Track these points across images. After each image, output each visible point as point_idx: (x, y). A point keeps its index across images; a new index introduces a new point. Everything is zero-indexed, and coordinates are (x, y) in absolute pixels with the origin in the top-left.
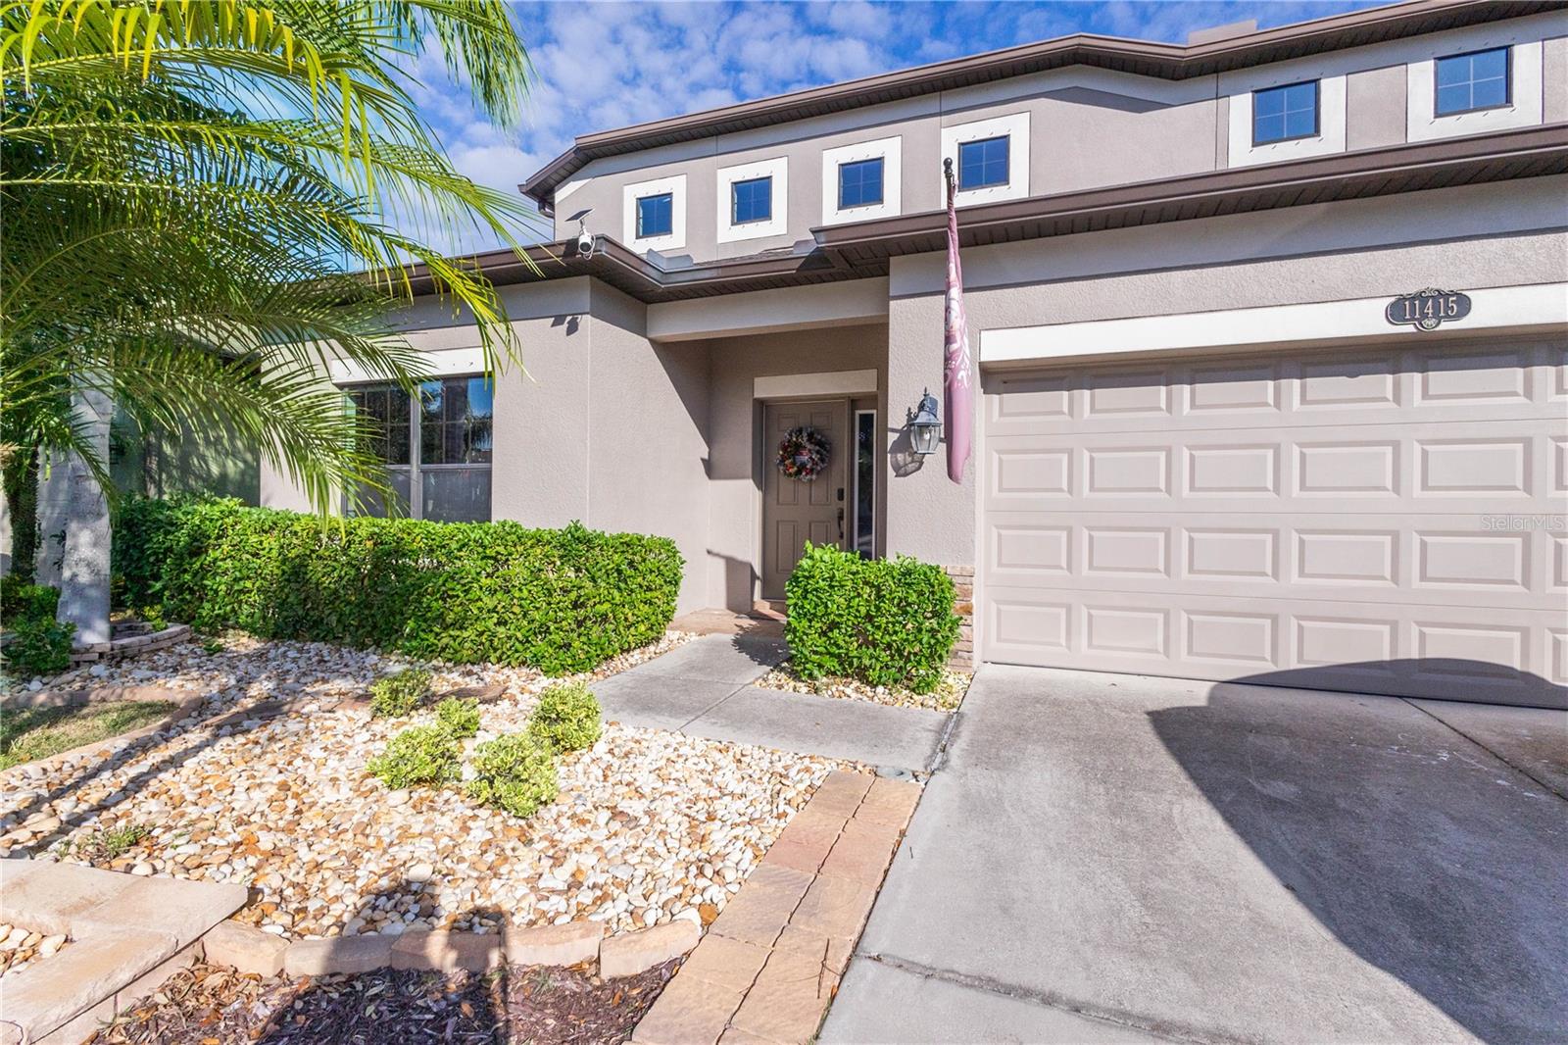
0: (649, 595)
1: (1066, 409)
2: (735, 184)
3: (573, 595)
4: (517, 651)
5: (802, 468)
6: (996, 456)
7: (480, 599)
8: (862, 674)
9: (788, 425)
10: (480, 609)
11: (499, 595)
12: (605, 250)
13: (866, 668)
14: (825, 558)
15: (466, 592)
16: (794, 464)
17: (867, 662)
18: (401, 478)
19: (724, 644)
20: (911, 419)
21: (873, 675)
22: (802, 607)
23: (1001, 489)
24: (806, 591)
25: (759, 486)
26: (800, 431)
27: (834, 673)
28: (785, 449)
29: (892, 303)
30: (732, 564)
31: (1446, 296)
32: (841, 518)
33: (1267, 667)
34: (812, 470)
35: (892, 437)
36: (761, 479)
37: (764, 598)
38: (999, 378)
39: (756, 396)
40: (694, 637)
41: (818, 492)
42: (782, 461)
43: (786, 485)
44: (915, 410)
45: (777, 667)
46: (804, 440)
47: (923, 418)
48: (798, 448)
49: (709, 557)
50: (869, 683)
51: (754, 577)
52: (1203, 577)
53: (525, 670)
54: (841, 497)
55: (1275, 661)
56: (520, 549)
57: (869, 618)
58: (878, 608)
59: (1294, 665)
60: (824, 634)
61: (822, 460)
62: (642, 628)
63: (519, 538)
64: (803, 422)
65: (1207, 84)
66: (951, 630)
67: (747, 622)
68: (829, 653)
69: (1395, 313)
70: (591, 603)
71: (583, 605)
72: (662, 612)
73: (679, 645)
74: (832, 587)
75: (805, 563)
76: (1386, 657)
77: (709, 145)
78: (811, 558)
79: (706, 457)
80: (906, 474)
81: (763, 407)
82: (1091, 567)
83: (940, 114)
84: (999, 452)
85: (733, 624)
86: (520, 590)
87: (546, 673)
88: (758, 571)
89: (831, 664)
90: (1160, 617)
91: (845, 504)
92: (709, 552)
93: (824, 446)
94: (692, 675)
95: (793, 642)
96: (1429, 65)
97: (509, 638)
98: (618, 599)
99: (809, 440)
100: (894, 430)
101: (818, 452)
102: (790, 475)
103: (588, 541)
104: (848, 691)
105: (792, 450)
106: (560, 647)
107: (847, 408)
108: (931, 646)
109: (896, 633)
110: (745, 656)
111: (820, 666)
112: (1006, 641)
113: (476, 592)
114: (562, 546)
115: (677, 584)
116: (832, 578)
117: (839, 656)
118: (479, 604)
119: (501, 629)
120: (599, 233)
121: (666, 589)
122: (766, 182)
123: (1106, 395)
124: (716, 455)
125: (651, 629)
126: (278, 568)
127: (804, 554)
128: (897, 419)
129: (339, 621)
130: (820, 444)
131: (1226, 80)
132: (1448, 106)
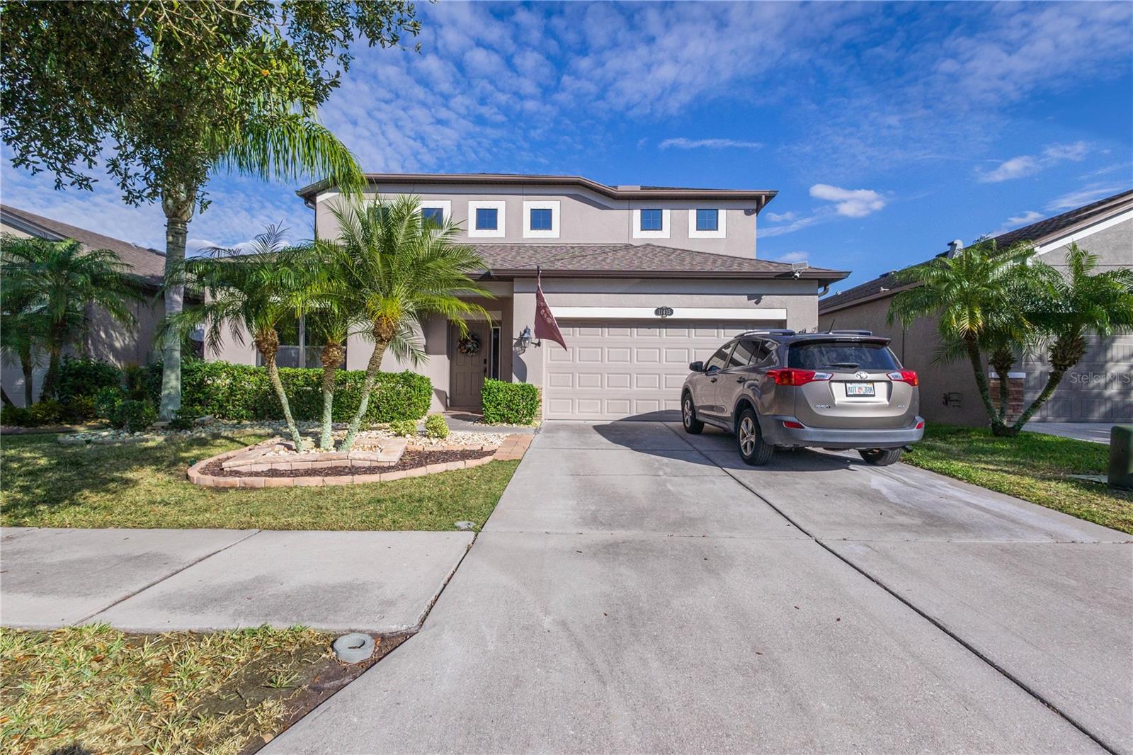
1: (571, 334)
2: (424, 209)
5: (468, 350)
6: (549, 349)
16: (465, 349)
17: (510, 416)
20: (522, 336)
21: (512, 420)
23: (551, 360)
25: (449, 357)
27: (500, 421)
28: (461, 342)
29: (515, 294)
30: (438, 392)
31: (668, 309)
32: (485, 371)
34: (473, 351)
35: (514, 341)
37: (451, 406)
39: (448, 319)
41: (476, 359)
42: (460, 347)
43: (461, 358)
46: (469, 338)
47: (526, 336)
48: (467, 341)
50: (510, 423)
51: (447, 398)
52: (611, 388)
54: (485, 363)
58: (514, 398)
61: (477, 347)
65: (626, 204)
69: (657, 312)
77: (410, 188)
79: (426, 344)
81: (451, 324)
82: (579, 386)
83: (523, 195)
84: (550, 347)
88: (448, 395)
89: (498, 417)
91: (487, 365)
93: (479, 341)
95: (484, 410)
96: (695, 211)
99: (472, 338)
100: (515, 339)
101: (476, 343)
102: (463, 353)
104: (504, 425)
105: (464, 342)
107: (488, 326)
108: (530, 410)
112: (552, 411)
117: (500, 415)
121: (428, 397)
122: (439, 211)
124: (431, 344)
128: (516, 336)
130: (476, 340)
131: (632, 204)
132: (700, 227)
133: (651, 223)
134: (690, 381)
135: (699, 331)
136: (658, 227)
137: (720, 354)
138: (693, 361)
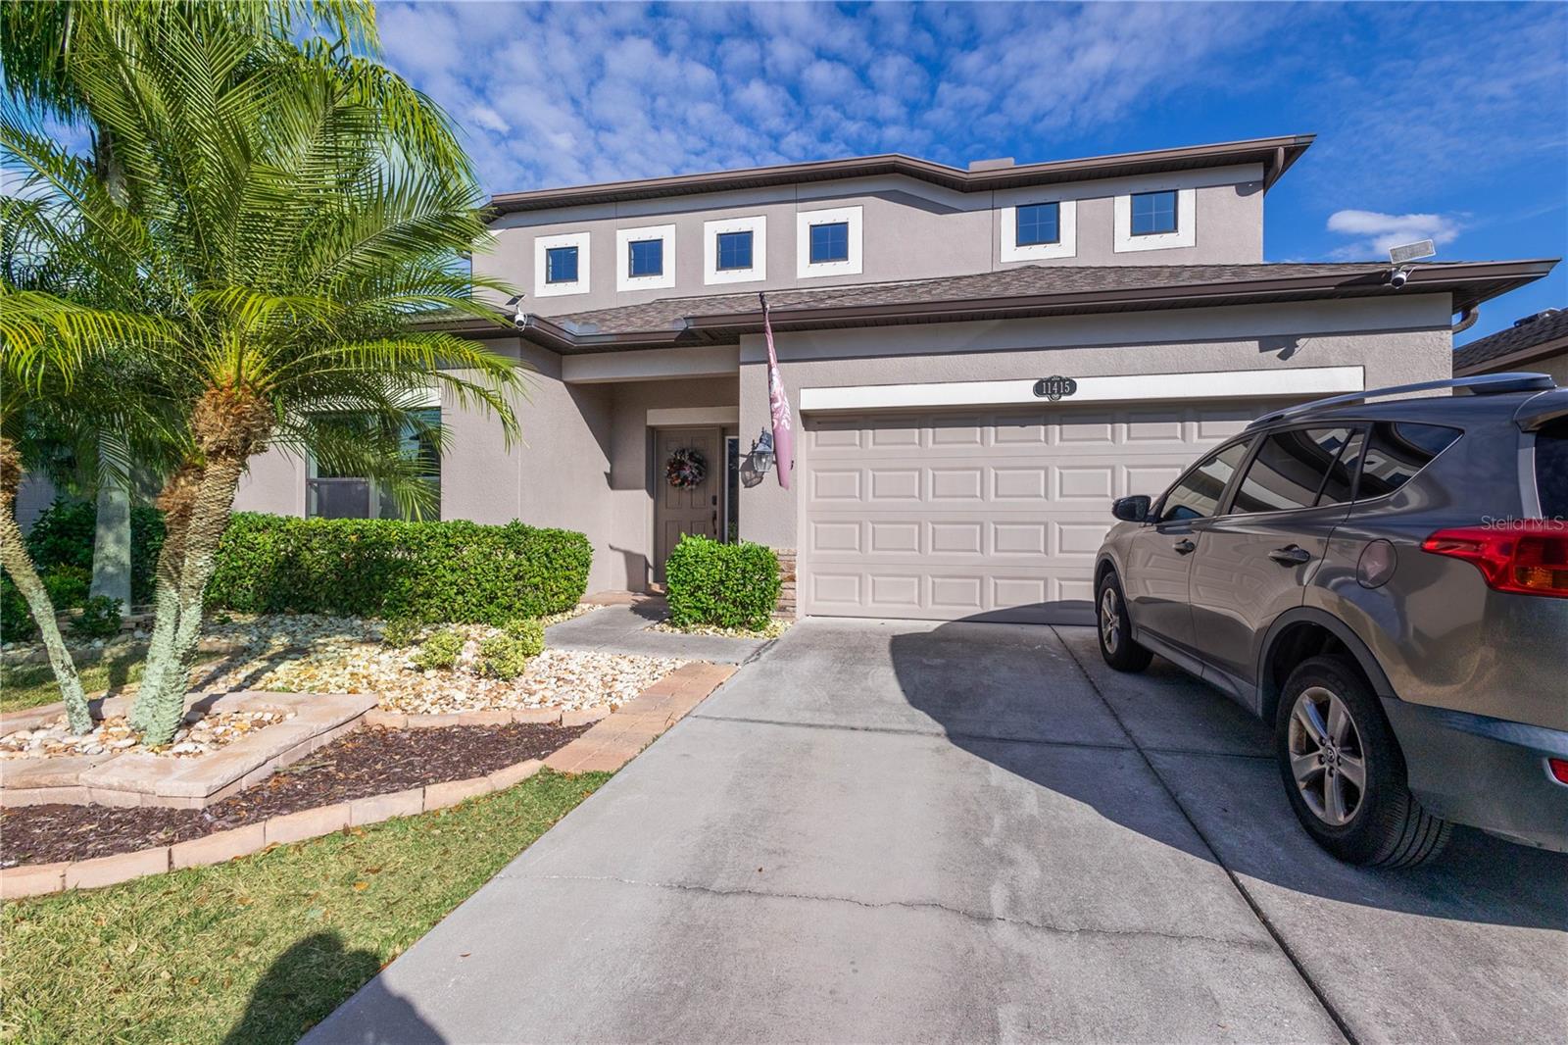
0: (567, 573)
1: (858, 443)
2: (631, 243)
3: (515, 571)
4: (472, 612)
5: (684, 480)
6: (813, 473)
7: (444, 576)
8: (718, 621)
9: (674, 446)
10: (444, 583)
11: (459, 573)
12: (533, 325)
13: (721, 616)
14: (696, 544)
15: (434, 571)
16: (678, 477)
17: (720, 612)
18: (360, 488)
19: (623, 610)
20: (754, 448)
21: (725, 620)
22: (677, 576)
23: (817, 496)
24: (679, 565)
25: (652, 495)
26: (683, 451)
27: (700, 622)
28: (671, 465)
29: (741, 367)
30: (630, 557)
31: (1064, 381)
32: (715, 518)
33: (977, 610)
34: (692, 482)
35: (742, 461)
36: (653, 490)
37: (655, 581)
38: (813, 420)
39: (649, 424)
40: (600, 607)
41: (699, 497)
42: (670, 474)
43: (673, 493)
44: (757, 442)
45: (661, 621)
46: (686, 458)
47: (761, 448)
48: (682, 464)
49: (611, 552)
50: (723, 627)
51: (647, 565)
52: (940, 553)
53: (479, 626)
54: (715, 503)
55: (982, 606)
56: (475, 539)
57: (722, 582)
58: (727, 575)
59: (993, 608)
60: (691, 595)
61: (701, 475)
62: (563, 597)
63: (475, 532)
64: (686, 444)
65: (985, 198)
66: (775, 589)
67: (642, 598)
68: (695, 607)
69: (1038, 390)
70: (528, 576)
71: (522, 578)
72: (577, 587)
73: (586, 611)
74: (696, 562)
75: (679, 547)
76: (1042, 601)
77: (611, 209)
78: (685, 544)
79: (608, 471)
80: (751, 486)
81: (654, 433)
82: (874, 548)
83: (796, 201)
84: (816, 471)
85: (630, 599)
86: (476, 568)
87: (495, 626)
88: (651, 562)
89: (697, 614)
90: (916, 580)
91: (717, 508)
92: (611, 547)
93: (702, 464)
94: (601, 627)
95: (670, 600)
96: (1128, 198)
97: (467, 603)
98: (546, 575)
99: (690, 459)
100: (743, 456)
101: (697, 468)
102: (675, 485)
103: (524, 532)
104: (708, 631)
105: (677, 466)
106: (505, 608)
107: (718, 435)
108: (761, 599)
109: (739, 591)
110: (639, 616)
111: (690, 616)
112: (821, 600)
113: (441, 571)
114: (507, 536)
115: (588, 566)
116: (697, 556)
117: (701, 609)
118: (443, 579)
119: (460, 597)
120: (530, 312)
121: (580, 569)
122: (657, 245)
123: (883, 434)
124: (617, 470)
125: (568, 598)
126: (272, 558)
127: (680, 540)
128: (745, 449)
129: (326, 597)
130: (698, 461)
131: (999, 196)
132: (1139, 228)
133: (1038, 228)
134: (1114, 543)
135: (1138, 428)
136: (1052, 235)
137: (1193, 479)
138: (1125, 495)
